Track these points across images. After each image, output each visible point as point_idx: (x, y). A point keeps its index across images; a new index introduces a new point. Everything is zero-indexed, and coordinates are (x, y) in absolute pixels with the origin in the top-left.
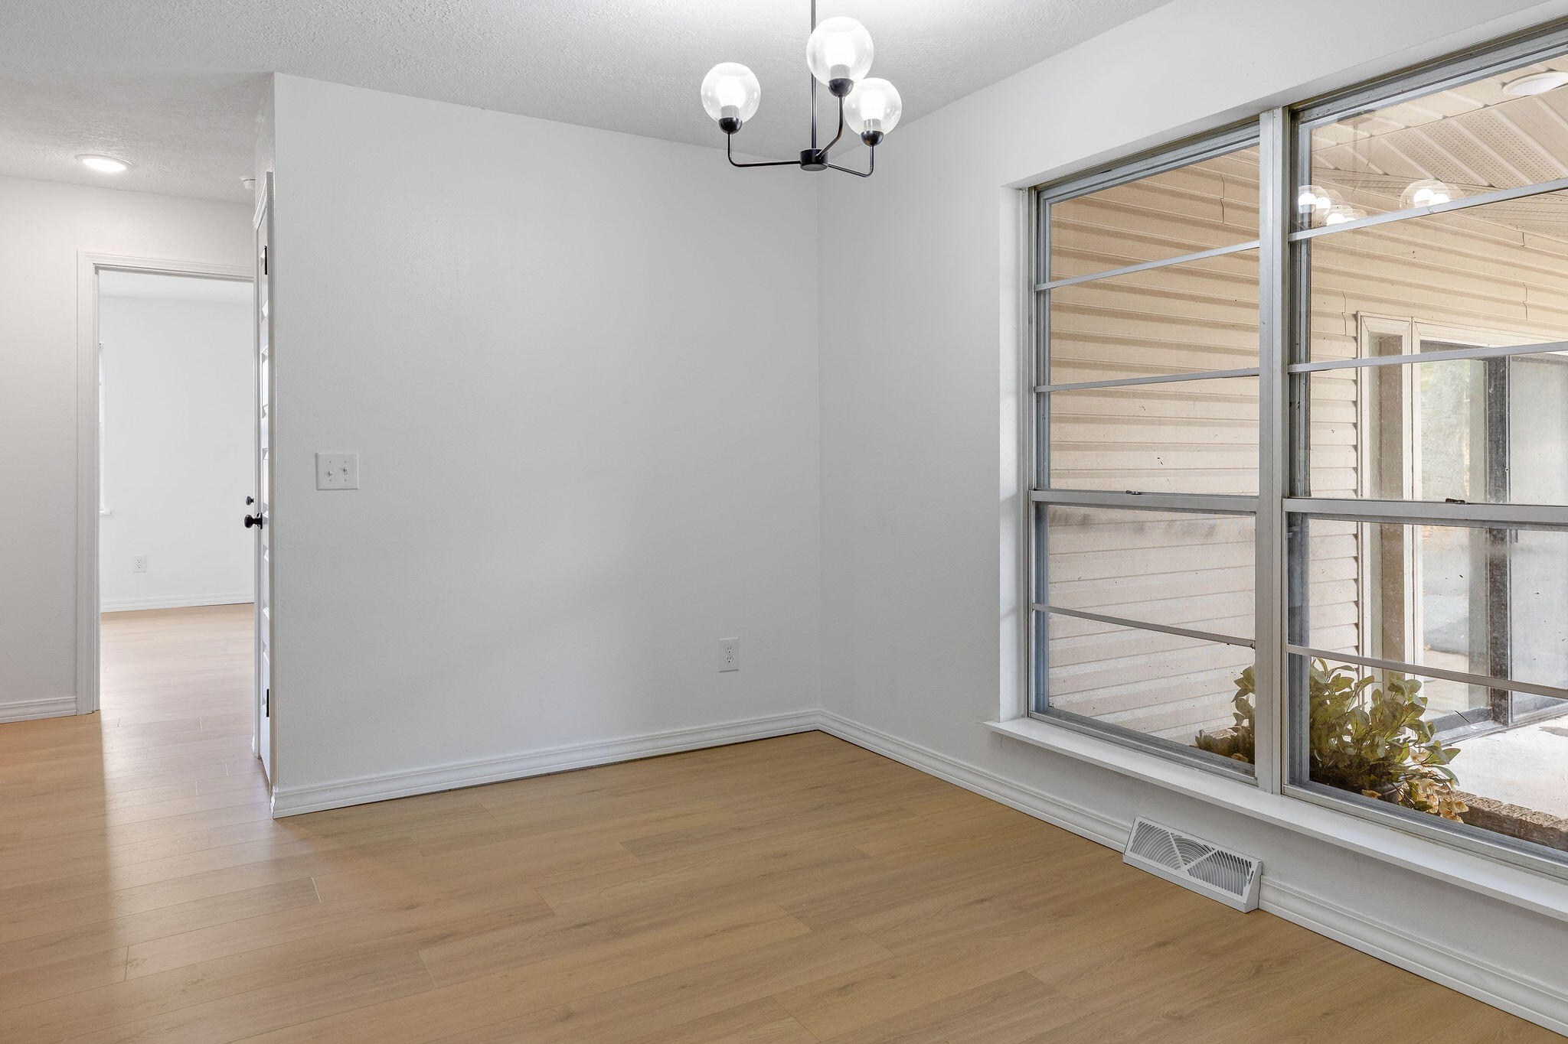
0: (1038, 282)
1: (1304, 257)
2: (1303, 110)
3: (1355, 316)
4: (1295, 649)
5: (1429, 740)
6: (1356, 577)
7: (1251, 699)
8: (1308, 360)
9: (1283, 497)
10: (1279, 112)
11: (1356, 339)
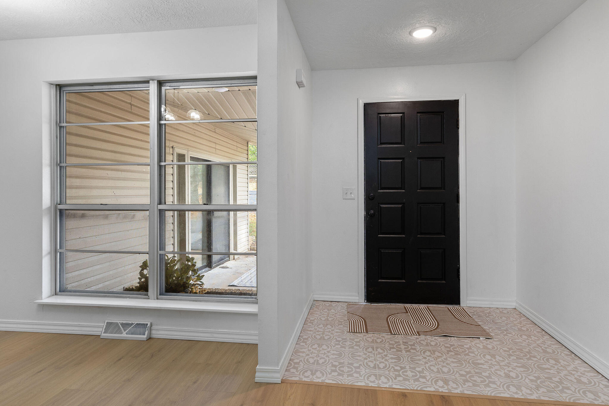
0: (60, 122)
1: (164, 129)
2: (163, 83)
3: (172, 147)
4: (162, 252)
5: (197, 273)
6: (173, 229)
7: (145, 272)
8: (165, 162)
9: (158, 204)
10: (156, 82)
11: (173, 154)
